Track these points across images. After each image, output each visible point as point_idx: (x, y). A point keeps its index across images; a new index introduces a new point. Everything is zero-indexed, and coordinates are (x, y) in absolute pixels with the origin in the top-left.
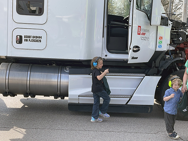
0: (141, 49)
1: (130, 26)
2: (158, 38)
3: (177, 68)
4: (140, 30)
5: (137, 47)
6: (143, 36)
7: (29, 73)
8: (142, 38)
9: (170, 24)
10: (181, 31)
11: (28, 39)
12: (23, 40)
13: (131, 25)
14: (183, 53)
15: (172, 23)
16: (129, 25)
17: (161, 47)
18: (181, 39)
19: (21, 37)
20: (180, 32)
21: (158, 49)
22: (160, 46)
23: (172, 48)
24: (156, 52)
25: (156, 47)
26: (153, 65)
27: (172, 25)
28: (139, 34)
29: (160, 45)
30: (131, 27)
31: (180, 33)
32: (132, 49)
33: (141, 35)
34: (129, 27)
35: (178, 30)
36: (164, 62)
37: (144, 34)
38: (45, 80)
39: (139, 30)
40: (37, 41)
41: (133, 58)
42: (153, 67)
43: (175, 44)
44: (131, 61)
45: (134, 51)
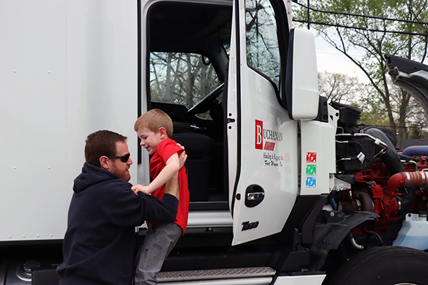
0: (266, 194)
2: (304, 158)
3: (353, 240)
4: (261, 134)
6: (271, 153)
8: (269, 161)
9: (331, 117)
10: (360, 134)
14: (367, 199)
15: (338, 111)
17: (314, 183)
20: (357, 137)
21: (306, 191)
22: (312, 182)
23: (343, 186)
25: (299, 186)
26: (297, 241)
27: (338, 118)
28: (259, 147)
29: (311, 178)
30: (234, 125)
31: (357, 142)
32: (243, 197)
33: (264, 151)
34: (229, 125)
35: (353, 133)
36: (327, 226)
37: (271, 147)
39: (259, 134)
41: (247, 226)
42: (297, 245)
43: (346, 173)
44: (239, 237)
45: (249, 204)
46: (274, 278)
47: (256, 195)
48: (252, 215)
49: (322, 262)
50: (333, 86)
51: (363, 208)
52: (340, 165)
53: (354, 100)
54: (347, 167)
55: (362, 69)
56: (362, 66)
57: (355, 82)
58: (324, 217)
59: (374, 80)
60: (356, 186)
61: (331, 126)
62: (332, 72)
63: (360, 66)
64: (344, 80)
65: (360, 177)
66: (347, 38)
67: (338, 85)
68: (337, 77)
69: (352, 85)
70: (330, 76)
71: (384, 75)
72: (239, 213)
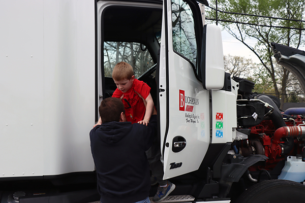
0: (187, 142)
1: (163, 90)
2: (215, 117)
3: (250, 175)
4: (184, 100)
5: (180, 139)
6: (190, 113)
8: (189, 119)
9: (234, 87)
10: (254, 100)
13: (164, 87)
14: (260, 146)
15: (238, 83)
16: (160, 88)
17: (222, 135)
18: (255, 116)
20: (252, 101)
21: (216, 140)
22: (220, 134)
23: (242, 136)
25: (211, 137)
26: (209, 176)
27: (238, 88)
28: (182, 109)
29: (219, 131)
30: (164, 94)
31: (252, 105)
32: (171, 145)
33: (185, 112)
34: (160, 93)
35: (249, 99)
36: (231, 165)
37: (190, 109)
39: (182, 100)
41: (174, 166)
42: (210, 179)
43: (244, 127)
44: (168, 174)
45: (175, 150)
47: (180, 144)
48: (177, 158)
49: (228, 191)
50: (235, 65)
51: (257, 152)
52: (240, 121)
53: (249, 75)
54: (245, 123)
55: (255, 53)
56: (255, 51)
57: (250, 62)
58: (229, 159)
59: (264, 61)
60: (251, 136)
61: (233, 94)
62: (234, 55)
63: (253, 51)
64: (242, 61)
65: (254, 130)
66: (244, 31)
67: (238, 65)
68: (237, 59)
69: (248, 64)
70: (233, 58)
71: (270, 58)
72: (168, 156)
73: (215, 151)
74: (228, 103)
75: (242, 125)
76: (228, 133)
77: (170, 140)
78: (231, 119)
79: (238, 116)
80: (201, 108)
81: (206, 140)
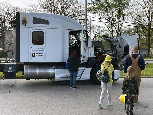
0: (85, 57)
3: (96, 64)
5: (84, 56)
7: (37, 69)
8: (85, 53)
9: (93, 47)
11: (38, 55)
12: (35, 55)
14: (98, 58)
18: (97, 52)
19: (34, 54)
20: (97, 49)
22: (90, 56)
23: (95, 56)
24: (89, 58)
26: (88, 63)
28: (84, 51)
30: (81, 48)
36: (92, 62)
38: (45, 72)
39: (84, 49)
40: (41, 55)
41: (83, 61)
44: (82, 62)
45: (83, 58)
46: (85, 68)
47: (84, 57)
48: (83, 59)
49: (92, 66)
50: (98, 29)
51: (98, 59)
52: (94, 53)
53: (104, 34)
55: (106, 25)
56: (106, 24)
57: (104, 28)
59: (109, 29)
60: (97, 56)
62: (98, 25)
63: (105, 25)
64: (101, 28)
65: (97, 55)
66: (102, 16)
67: (99, 29)
68: (99, 26)
69: (103, 29)
70: (97, 26)
71: (112, 28)
72: (82, 59)
73: (89, 59)
74: (92, 50)
75: (95, 54)
76: (92, 55)
77: (82, 56)
78: (93, 53)
79: (94, 52)
80: (87, 51)
81: (88, 57)
